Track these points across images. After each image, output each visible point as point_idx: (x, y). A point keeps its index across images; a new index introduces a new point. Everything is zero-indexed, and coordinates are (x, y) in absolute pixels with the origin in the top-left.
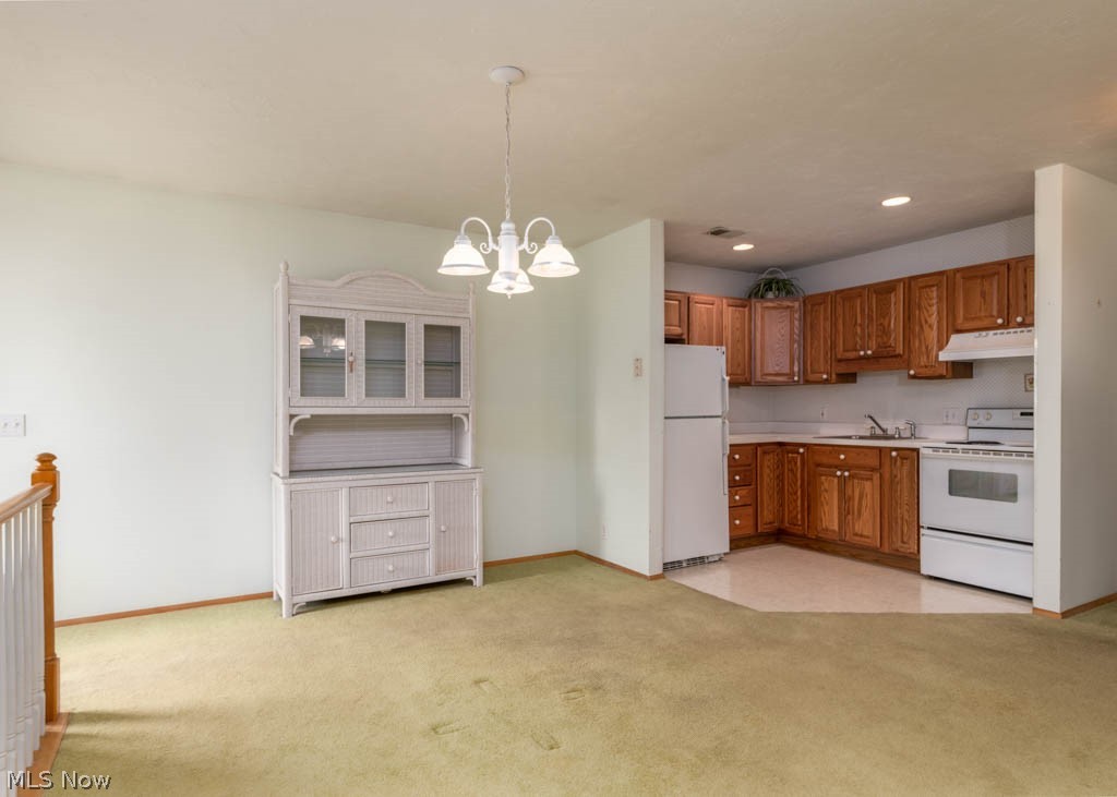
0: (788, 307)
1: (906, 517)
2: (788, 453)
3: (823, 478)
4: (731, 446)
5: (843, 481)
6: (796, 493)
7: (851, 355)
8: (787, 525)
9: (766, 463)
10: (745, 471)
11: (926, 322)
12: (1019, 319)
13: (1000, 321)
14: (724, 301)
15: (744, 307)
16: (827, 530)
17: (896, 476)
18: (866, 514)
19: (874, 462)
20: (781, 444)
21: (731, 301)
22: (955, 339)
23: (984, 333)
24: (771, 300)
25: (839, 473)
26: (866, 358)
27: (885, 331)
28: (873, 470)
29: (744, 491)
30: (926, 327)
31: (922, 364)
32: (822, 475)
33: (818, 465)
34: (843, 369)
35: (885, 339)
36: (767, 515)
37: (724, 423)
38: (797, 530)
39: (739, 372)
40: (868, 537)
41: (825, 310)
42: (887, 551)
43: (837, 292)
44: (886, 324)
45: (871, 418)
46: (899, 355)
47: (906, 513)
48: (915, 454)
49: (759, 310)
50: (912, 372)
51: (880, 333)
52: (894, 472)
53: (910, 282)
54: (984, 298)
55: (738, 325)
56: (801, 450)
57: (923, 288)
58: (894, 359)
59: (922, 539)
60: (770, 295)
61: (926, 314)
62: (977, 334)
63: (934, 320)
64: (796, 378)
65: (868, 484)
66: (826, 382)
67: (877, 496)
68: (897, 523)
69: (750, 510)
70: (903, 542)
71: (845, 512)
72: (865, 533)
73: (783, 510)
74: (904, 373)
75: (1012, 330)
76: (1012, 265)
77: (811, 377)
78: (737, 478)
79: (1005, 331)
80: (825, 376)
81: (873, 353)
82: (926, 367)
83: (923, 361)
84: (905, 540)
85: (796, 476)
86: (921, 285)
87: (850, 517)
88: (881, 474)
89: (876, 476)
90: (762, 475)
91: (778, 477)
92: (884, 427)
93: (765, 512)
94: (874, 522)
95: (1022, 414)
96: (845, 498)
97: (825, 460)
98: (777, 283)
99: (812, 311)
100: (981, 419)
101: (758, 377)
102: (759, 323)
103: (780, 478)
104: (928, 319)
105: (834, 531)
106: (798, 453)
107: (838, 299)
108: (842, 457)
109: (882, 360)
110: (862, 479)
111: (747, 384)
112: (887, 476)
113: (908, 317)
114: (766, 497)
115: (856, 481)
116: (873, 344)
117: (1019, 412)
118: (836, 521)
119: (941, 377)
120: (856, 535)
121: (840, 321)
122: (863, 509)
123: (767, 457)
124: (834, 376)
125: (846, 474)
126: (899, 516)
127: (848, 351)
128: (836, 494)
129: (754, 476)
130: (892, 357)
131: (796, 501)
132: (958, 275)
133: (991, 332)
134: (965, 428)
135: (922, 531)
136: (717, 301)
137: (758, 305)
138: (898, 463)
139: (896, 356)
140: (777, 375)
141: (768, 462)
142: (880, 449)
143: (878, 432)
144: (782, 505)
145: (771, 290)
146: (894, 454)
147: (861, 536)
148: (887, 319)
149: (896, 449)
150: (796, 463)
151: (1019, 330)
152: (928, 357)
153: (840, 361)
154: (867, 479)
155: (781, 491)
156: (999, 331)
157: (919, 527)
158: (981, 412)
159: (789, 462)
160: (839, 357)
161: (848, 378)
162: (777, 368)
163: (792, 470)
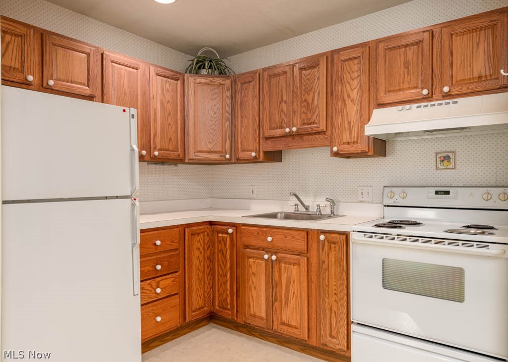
0: (221, 84)
1: (334, 309)
2: (218, 233)
3: (251, 260)
4: (142, 231)
5: (270, 264)
6: (225, 275)
7: (278, 132)
8: (218, 308)
9: (196, 245)
10: (170, 257)
11: (349, 96)
12: (446, 89)
13: (425, 92)
14: (152, 69)
15: (177, 80)
16: (255, 316)
17: (324, 262)
18: (293, 302)
19: (301, 245)
20: (211, 223)
21: (160, 71)
22: (377, 114)
23: (407, 107)
24: (204, 76)
25: (266, 257)
26: (291, 135)
27: (309, 107)
28: (300, 254)
29: (167, 281)
30: (348, 102)
31: (345, 141)
32: (250, 257)
33: (247, 247)
34: (269, 146)
35: (309, 116)
36: (197, 300)
37: (133, 205)
38: (227, 314)
39: (171, 148)
40: (295, 328)
41: (254, 87)
42: (314, 344)
43: (265, 70)
44: (310, 101)
45: (296, 196)
46: (323, 132)
47: (334, 304)
48: (344, 237)
49: (192, 85)
50: (335, 149)
51: (304, 109)
52: (323, 258)
53: (331, 56)
54: (407, 68)
55: (168, 98)
56: (230, 231)
57: (344, 61)
58: (317, 137)
59: (354, 336)
60: (204, 72)
61: (349, 88)
62: (400, 107)
63: (354, 94)
64: (228, 156)
65: (294, 269)
66: (255, 160)
67: (305, 284)
68: (324, 314)
69: (176, 300)
70: (331, 335)
71: (272, 300)
72: (293, 323)
73: (214, 292)
74: (327, 151)
75: (436, 103)
76: (437, 31)
77: (242, 155)
78: (159, 267)
79: (429, 104)
80: (254, 154)
81: (298, 129)
82: (348, 143)
83: (346, 137)
84: (334, 334)
85: (225, 257)
86: (343, 58)
87: (277, 304)
88: (308, 259)
89: (303, 260)
90: (190, 259)
91: (208, 258)
92: (306, 204)
93: (194, 299)
94: (302, 310)
95: (437, 193)
96: (272, 284)
97: (253, 242)
98: (211, 61)
99: (242, 89)
100: (397, 196)
101: (191, 154)
102: (191, 98)
103: (211, 259)
104: (351, 94)
105: (261, 318)
106: (227, 233)
107: (266, 77)
108: (270, 239)
109: (305, 137)
110: (290, 264)
111: (179, 161)
112: (314, 261)
113: (330, 93)
114: (195, 282)
115: (283, 265)
116: (297, 120)
117: (434, 190)
118: (264, 306)
119: (362, 155)
120: (283, 324)
121: (267, 98)
122: (290, 297)
123: (197, 238)
124: (262, 154)
125: (274, 257)
126: (327, 307)
127: (274, 128)
128: (263, 278)
129: (182, 261)
130: (315, 134)
131: (225, 284)
132: (381, 46)
133: (414, 106)
134: (381, 206)
135: (354, 327)
136: (142, 66)
137: (191, 80)
138: (326, 248)
139: (319, 133)
140: (210, 152)
141: (197, 244)
142: (308, 232)
143: (302, 209)
144: (213, 287)
145: (204, 68)
146: (322, 237)
147: (288, 325)
148: (311, 94)
149: (324, 232)
150: (225, 244)
151: (444, 102)
152: (351, 133)
153: (267, 138)
154: (294, 264)
155: (212, 273)
156: (422, 104)
157: (349, 323)
158: (397, 190)
159: (219, 242)
160: (267, 134)
161: (274, 156)
162: (210, 146)
163: (221, 251)
